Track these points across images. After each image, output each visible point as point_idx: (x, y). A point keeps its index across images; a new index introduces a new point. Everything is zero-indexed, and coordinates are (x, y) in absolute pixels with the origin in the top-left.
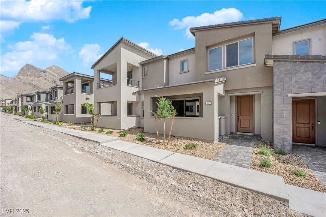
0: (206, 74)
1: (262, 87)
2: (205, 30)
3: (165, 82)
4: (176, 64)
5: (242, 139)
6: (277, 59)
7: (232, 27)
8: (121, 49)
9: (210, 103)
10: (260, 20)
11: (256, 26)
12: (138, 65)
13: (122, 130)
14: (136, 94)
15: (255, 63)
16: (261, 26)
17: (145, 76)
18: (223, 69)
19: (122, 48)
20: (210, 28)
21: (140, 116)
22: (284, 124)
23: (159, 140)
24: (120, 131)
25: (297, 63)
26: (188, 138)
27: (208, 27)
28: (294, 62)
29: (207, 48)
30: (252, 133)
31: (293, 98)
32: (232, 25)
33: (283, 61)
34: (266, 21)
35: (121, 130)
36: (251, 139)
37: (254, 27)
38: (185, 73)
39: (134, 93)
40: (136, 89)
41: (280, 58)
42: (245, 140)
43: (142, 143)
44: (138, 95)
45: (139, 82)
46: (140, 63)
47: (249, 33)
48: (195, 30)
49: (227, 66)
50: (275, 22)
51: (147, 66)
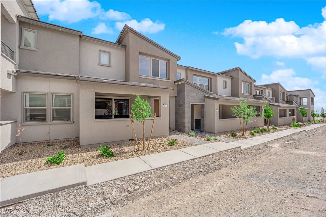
0: (139, 77)
2: (139, 36)
3: (79, 69)
4: (91, 51)
6: (187, 82)
7: (158, 48)
14: (12, 76)
15: (169, 79)
16: (173, 57)
18: (150, 77)
20: (145, 38)
21: (16, 121)
22: (188, 118)
23: (138, 147)
31: (191, 104)
33: (188, 84)
37: (170, 56)
38: (106, 67)
39: (9, 75)
44: (14, 78)
45: (14, 53)
48: (131, 30)
49: (152, 76)
50: (178, 59)
51: (36, 31)
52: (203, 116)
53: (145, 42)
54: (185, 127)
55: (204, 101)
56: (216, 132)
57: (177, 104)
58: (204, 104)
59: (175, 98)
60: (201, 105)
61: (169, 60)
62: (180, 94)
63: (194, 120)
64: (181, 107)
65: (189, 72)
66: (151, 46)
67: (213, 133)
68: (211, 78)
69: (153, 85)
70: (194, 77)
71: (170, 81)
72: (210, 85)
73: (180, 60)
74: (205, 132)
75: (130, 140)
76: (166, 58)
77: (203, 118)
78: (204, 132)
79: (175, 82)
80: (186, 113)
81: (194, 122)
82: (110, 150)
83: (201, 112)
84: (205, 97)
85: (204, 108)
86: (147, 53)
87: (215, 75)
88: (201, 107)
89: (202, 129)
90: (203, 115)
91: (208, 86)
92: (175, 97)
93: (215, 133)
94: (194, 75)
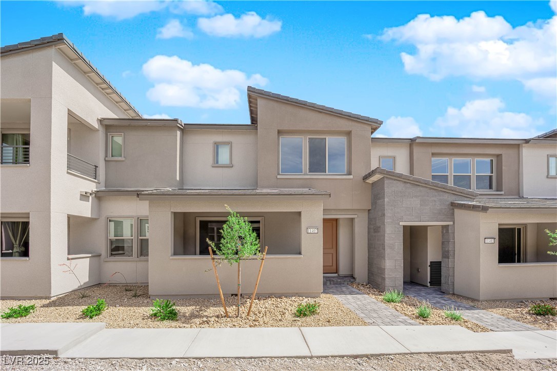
0: (277, 179)
1: (357, 209)
2: (277, 101)
3: (178, 179)
4: (202, 146)
5: (330, 284)
6: (390, 175)
7: (321, 112)
8: (53, 66)
9: (316, 231)
10: (360, 117)
11: (354, 123)
12: (96, 125)
13: (53, 299)
14: (90, 198)
15: (349, 173)
16: (359, 125)
17: (112, 156)
18: (304, 175)
19: (54, 63)
20: (288, 101)
21: (100, 256)
22: (395, 259)
23: (226, 310)
24: (48, 301)
25: (408, 185)
26: (272, 294)
27: (283, 98)
28: (405, 182)
29: (280, 132)
30: (336, 273)
31: (404, 226)
32: (322, 109)
33: (395, 180)
34: (366, 120)
35: (49, 298)
36: (343, 282)
37: (351, 123)
38: (226, 168)
39: (84, 197)
40: (90, 186)
41: (393, 176)
42: (335, 284)
43: (174, 324)
44: (96, 200)
45: (97, 168)
46: (101, 121)
47: (345, 130)
48: (259, 93)
49: (310, 172)
50: (375, 125)
51: (123, 134)
52: (446, 254)
53: (290, 109)
54: (384, 279)
55: (452, 217)
56: (481, 299)
57: (372, 227)
58: (451, 223)
59: (369, 213)
60: (443, 227)
61: (349, 134)
62: (376, 203)
63: (429, 264)
64: (379, 232)
65: (416, 150)
66: (303, 113)
67: (473, 300)
68: (499, 156)
69: (307, 189)
70: (433, 159)
71: (351, 177)
72: (494, 175)
73: (379, 127)
74: (454, 294)
75: (232, 295)
76: (342, 130)
77: (447, 259)
78: (448, 294)
79: (366, 178)
80: (386, 247)
81: (429, 268)
82: (174, 307)
83: (443, 243)
84: (453, 205)
85: (451, 235)
86: (295, 129)
87: (516, 146)
88: (442, 232)
89: (444, 287)
90: (448, 251)
91: (491, 177)
92: (369, 210)
93: (478, 301)
94: (434, 155)
